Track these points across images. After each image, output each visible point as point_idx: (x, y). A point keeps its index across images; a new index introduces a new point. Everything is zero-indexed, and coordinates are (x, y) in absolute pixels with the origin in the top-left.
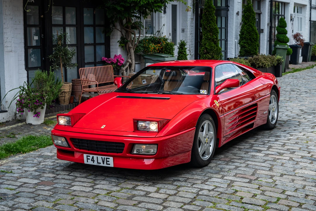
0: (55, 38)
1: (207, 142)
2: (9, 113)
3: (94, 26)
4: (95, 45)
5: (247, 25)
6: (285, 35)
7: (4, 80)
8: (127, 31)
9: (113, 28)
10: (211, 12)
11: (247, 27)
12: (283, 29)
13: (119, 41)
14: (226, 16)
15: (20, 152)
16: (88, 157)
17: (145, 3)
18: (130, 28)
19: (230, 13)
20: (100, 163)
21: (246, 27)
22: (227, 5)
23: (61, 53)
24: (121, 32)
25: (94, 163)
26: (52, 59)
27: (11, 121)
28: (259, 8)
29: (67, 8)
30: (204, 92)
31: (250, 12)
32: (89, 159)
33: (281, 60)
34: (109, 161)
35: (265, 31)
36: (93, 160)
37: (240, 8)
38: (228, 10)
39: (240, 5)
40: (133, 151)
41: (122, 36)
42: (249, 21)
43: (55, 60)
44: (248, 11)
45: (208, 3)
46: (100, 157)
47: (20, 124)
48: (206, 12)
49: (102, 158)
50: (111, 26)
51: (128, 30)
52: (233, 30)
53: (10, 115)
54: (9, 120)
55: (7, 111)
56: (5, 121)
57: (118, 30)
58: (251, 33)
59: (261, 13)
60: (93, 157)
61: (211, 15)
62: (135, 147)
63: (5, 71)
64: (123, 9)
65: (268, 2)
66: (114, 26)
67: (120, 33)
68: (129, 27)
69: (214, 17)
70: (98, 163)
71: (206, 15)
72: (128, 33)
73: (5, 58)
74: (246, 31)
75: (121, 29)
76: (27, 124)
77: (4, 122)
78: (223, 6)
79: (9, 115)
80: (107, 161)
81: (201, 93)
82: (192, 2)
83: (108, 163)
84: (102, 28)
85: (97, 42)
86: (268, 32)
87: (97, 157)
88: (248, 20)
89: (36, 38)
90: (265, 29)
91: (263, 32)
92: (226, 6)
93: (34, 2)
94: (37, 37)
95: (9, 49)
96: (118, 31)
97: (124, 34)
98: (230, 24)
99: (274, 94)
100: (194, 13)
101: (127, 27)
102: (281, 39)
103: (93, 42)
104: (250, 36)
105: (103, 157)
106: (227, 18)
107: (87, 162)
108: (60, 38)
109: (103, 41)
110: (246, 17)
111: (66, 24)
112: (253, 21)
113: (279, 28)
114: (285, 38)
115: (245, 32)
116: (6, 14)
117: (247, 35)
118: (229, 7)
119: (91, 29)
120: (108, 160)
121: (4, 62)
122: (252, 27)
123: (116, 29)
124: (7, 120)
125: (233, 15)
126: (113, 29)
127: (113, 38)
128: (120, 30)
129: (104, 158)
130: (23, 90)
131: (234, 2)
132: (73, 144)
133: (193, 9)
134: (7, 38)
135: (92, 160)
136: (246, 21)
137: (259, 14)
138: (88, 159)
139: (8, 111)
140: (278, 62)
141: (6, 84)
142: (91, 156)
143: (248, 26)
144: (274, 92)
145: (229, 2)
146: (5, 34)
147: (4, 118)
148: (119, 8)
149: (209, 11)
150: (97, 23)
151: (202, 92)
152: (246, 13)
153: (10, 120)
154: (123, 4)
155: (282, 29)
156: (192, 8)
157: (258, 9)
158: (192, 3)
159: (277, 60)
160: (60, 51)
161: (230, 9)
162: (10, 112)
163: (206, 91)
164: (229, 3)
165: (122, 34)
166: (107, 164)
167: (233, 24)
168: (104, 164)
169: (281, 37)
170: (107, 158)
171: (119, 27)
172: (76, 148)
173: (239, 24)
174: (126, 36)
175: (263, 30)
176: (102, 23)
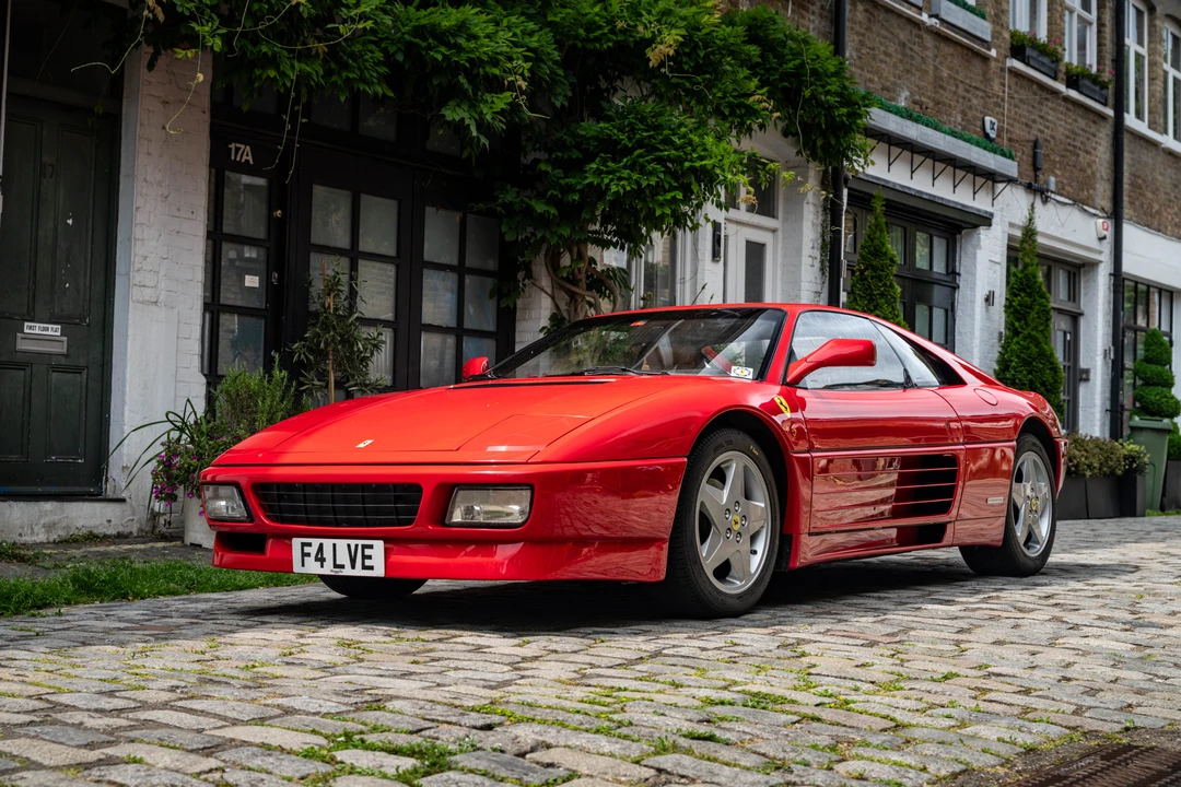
0: (318, 286)
1: (736, 528)
2: (131, 506)
3: (460, 270)
4: (459, 332)
5: (1021, 336)
6: (1165, 389)
7: (124, 393)
8: (573, 296)
9: (526, 281)
10: (882, 271)
11: (1022, 343)
12: (1159, 368)
13: (544, 328)
14: (950, 308)
15: (124, 597)
16: (307, 550)
17: (628, 188)
18: (583, 284)
19: (960, 296)
20: (342, 567)
21: (1018, 343)
22: (950, 270)
23: (332, 333)
24: (553, 298)
25: (322, 566)
26: (300, 355)
27: (135, 534)
28: (1073, 295)
29: (365, 199)
30: (746, 372)
31: (1029, 295)
32: (309, 555)
33: (1139, 458)
34: (370, 557)
35: (1095, 374)
36: (320, 557)
37: (998, 283)
38: (955, 288)
39: (999, 273)
40: (451, 517)
41: (555, 311)
42: (1026, 324)
43: (311, 358)
44: (1025, 291)
45: (872, 240)
46: (342, 544)
47: (160, 545)
48: (866, 269)
49: (349, 546)
50: (520, 275)
51: (574, 289)
52: (972, 353)
53: (133, 514)
54: (127, 530)
55: (123, 500)
56: (111, 531)
57: (543, 290)
58: (1034, 363)
59: (1082, 314)
60: (321, 545)
61: (881, 281)
62: (458, 499)
63: (129, 364)
64: (553, 211)
65: (1107, 277)
66: (529, 275)
67: (549, 300)
68: (581, 280)
69: (892, 286)
70: (336, 566)
71: (866, 279)
72: (576, 301)
73: (130, 322)
74: (1018, 357)
75: (553, 287)
76: (186, 546)
77: (108, 533)
78: (935, 269)
79: (128, 512)
80: (365, 557)
81: (732, 374)
82: (819, 235)
83: (368, 562)
84: (490, 282)
85: (468, 324)
86: (1103, 380)
87: (334, 545)
88: (1023, 322)
89: (252, 281)
90: (1095, 369)
91: (1087, 380)
92: (948, 274)
93: (251, 162)
94: (257, 279)
95: (148, 294)
96: (543, 295)
97: (563, 307)
98: (960, 334)
99: (1034, 448)
100: (823, 274)
101: (575, 282)
102: (1152, 404)
103: (453, 324)
104: (1030, 373)
105: (353, 543)
106: (950, 313)
107: (303, 565)
108: (332, 287)
109: (491, 327)
110: (1016, 311)
111: (361, 249)
112: (1042, 324)
113: (1145, 364)
114: (1164, 400)
115: (1012, 361)
116: (145, 180)
117: (1020, 372)
118: (959, 275)
119: (451, 279)
120: (367, 552)
121: (127, 336)
122: (1038, 344)
123: (535, 285)
124: (121, 529)
125: (973, 302)
126: (524, 285)
127: (525, 319)
128: (549, 291)
129: (357, 546)
130: (181, 430)
131: (975, 258)
132: (263, 507)
133: (822, 262)
134: (145, 258)
135: (316, 560)
136: (1017, 324)
137: (1075, 317)
138: (305, 555)
139: (128, 500)
140: (1130, 465)
141: (126, 408)
142: (316, 542)
143: (1025, 339)
144: (1034, 444)
145: (957, 258)
146: (138, 242)
147: (109, 521)
148: (540, 208)
149: (874, 268)
150: (469, 263)
151: (738, 371)
152: (1016, 295)
153: (131, 533)
154: (555, 193)
155: (1153, 367)
156: (819, 257)
157: (1069, 299)
158: (820, 241)
159: (1125, 458)
160: (326, 327)
161: (961, 282)
162: (134, 504)
163: (751, 370)
164: (957, 264)
165: (557, 306)
167: (972, 333)
168: (353, 567)
169: (1153, 395)
170: (364, 547)
171: (545, 282)
172: (268, 517)
173: (996, 335)
174: (568, 311)
175: (1087, 371)
176: (492, 265)
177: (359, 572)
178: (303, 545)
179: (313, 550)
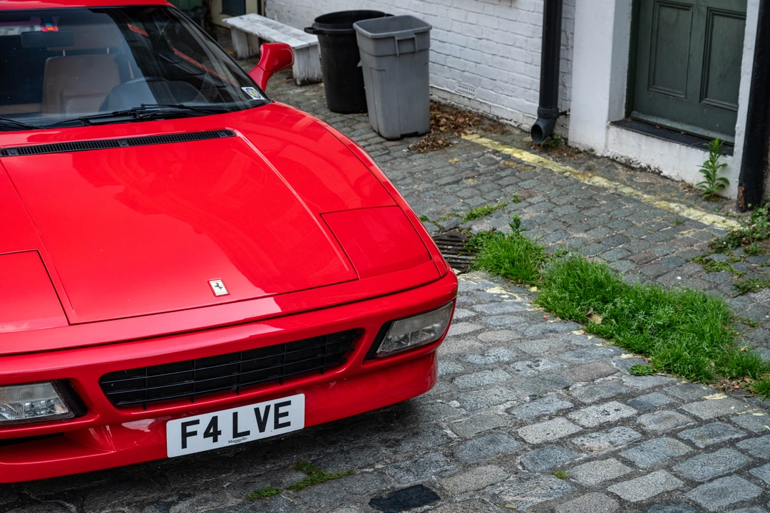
16: (189, 429)
20: (248, 433)
25: (215, 440)
32: (194, 433)
34: (286, 414)
36: (213, 431)
46: (247, 415)
49: (257, 410)
60: (214, 422)
70: (236, 434)
80: (277, 415)
83: (282, 420)
87: (235, 415)
105: (262, 406)
107: (184, 446)
120: (282, 410)
129: (268, 408)
132: (112, 397)
135: (207, 435)
138: (185, 435)
142: (205, 419)
166: (277, 426)
168: (263, 429)
170: (277, 406)
172: (120, 407)
177: (270, 431)
178: (184, 425)
179: (201, 428)
